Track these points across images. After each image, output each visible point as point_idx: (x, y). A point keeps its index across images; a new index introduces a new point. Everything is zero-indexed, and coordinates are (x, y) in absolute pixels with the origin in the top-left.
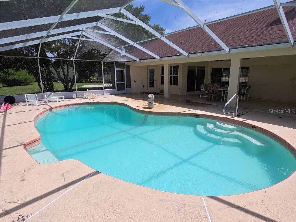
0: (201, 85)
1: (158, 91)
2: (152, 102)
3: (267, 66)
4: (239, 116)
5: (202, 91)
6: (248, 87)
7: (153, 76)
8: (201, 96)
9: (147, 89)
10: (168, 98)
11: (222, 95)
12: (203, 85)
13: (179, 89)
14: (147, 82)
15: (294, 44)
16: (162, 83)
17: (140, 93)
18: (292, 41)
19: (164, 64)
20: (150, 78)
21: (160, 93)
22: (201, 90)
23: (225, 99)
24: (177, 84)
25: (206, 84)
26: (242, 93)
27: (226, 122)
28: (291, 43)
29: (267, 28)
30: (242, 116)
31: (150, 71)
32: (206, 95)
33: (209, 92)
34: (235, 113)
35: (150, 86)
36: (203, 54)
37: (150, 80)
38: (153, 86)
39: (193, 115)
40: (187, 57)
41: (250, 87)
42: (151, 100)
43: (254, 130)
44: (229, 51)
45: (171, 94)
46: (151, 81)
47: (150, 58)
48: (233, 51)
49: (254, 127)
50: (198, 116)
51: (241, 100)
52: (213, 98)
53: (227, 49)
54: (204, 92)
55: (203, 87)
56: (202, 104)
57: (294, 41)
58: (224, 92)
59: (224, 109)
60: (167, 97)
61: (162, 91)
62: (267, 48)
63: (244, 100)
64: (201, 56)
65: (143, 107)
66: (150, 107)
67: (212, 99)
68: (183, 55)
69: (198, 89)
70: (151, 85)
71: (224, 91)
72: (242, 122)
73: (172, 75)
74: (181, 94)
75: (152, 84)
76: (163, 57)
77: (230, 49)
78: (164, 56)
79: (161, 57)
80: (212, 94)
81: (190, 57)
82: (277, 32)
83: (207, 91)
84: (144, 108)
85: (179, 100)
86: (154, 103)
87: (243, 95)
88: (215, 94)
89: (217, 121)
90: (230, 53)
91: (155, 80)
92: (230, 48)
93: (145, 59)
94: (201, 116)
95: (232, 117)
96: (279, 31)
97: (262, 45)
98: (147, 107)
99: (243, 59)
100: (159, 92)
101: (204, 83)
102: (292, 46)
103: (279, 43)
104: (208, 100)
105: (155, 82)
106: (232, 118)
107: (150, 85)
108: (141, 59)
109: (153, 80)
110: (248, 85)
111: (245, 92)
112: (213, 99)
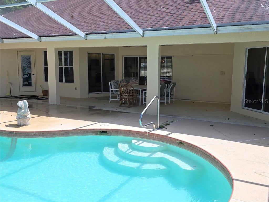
0: (110, 83)
1: (40, 94)
2: (25, 114)
3: (192, 55)
4: (162, 128)
5: (112, 91)
6: (172, 85)
7: (29, 66)
8: (110, 99)
9: (20, 89)
10: (57, 105)
11: (140, 97)
12: (112, 82)
13: (76, 89)
14: (18, 78)
15: (217, 29)
16: (47, 79)
17: (5, 97)
18: (215, 26)
19: (46, 48)
20: (23, 70)
21: (44, 95)
22: (110, 89)
23: (144, 102)
24: (72, 81)
25: (118, 81)
26: (166, 92)
27: (146, 138)
28: (213, 29)
29: (187, 5)
30: (166, 127)
31: (22, 59)
32: (118, 98)
33: (121, 93)
34: (156, 124)
35: (24, 85)
36: (107, 36)
37: (24, 74)
38: (30, 84)
39: (97, 132)
40: (84, 39)
41: (175, 84)
42: (23, 111)
43: (181, 147)
44: (143, 33)
45: (62, 98)
46: (26, 76)
47: (21, 36)
48: (148, 34)
49: (181, 143)
50: (104, 132)
51: (165, 103)
52: (128, 102)
53: (140, 31)
54: (114, 93)
55: (112, 86)
56: (113, 111)
57: (217, 26)
58: (143, 93)
59: (140, 120)
60: (55, 103)
61: (46, 93)
62: (188, 32)
63: (169, 102)
64: (105, 38)
65: (8, 124)
66: (22, 124)
67: (126, 104)
68: (77, 35)
69: (106, 89)
70: (26, 83)
71: (142, 91)
72: (166, 136)
73: (63, 66)
74: (79, 97)
75: (27, 81)
76: (43, 36)
77: (143, 31)
78: (45, 35)
79: (41, 37)
80: (125, 95)
81: (88, 39)
82: (199, 12)
83: (118, 91)
84: (11, 126)
85: (76, 108)
86: (30, 116)
87: (168, 96)
88: (130, 96)
89: (133, 138)
90: (144, 36)
91: (32, 74)
92: (144, 29)
93: (11, 37)
94: (109, 132)
95: (153, 130)
96: (201, 12)
97: (182, 29)
98: (16, 123)
99: (162, 45)
100: (42, 94)
101: (114, 79)
102: (215, 32)
103: (201, 27)
104: (120, 106)
105: (33, 77)
106: (153, 132)
107: (24, 82)
108: (4, 37)
109: (30, 74)
110: (173, 80)
111: (170, 91)
112: (128, 104)
